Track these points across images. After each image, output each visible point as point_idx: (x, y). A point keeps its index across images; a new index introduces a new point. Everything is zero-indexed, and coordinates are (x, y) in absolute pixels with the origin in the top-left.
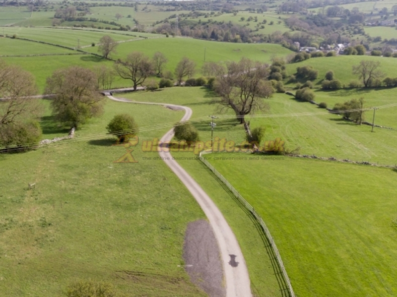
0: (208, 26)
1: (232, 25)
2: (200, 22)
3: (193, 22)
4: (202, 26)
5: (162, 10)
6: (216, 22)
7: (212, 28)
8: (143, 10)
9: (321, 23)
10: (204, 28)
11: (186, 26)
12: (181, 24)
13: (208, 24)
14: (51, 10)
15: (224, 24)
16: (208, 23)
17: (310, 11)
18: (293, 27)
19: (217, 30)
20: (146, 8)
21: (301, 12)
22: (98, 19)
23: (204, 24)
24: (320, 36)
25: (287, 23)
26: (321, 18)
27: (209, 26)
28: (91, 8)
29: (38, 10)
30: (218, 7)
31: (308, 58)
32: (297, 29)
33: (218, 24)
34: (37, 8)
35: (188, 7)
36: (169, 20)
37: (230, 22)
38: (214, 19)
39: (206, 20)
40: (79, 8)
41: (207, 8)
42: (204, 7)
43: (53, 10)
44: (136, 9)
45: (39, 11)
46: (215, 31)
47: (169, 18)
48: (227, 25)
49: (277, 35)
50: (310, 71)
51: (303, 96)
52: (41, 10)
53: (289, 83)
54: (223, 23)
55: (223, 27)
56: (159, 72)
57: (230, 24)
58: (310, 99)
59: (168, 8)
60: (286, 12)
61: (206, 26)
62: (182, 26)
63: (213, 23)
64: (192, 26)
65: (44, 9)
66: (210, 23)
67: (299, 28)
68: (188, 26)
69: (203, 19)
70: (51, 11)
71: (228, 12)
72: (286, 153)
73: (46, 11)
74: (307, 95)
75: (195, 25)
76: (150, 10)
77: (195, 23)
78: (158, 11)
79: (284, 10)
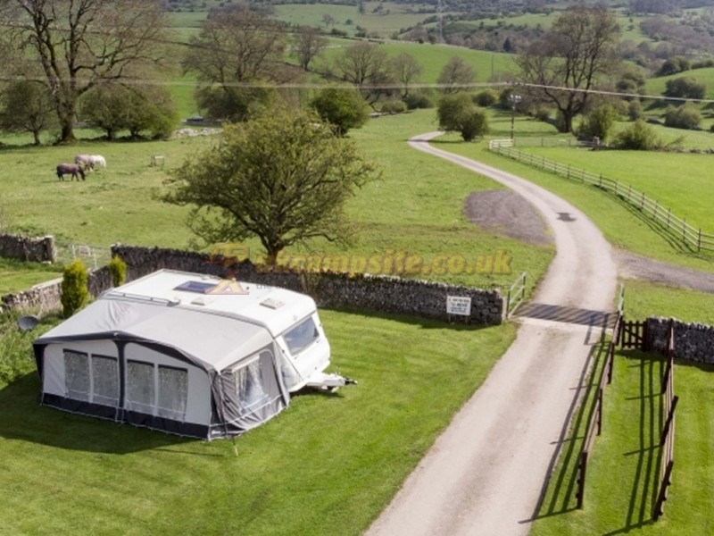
0: (497, 34)
1: (542, 32)
2: (481, 27)
3: (469, 27)
4: (487, 33)
5: (410, 12)
6: (512, 25)
7: (504, 35)
8: (375, 11)
9: (708, 30)
10: (490, 36)
11: (456, 34)
12: (447, 31)
13: (496, 30)
14: (201, 9)
15: (528, 28)
16: (497, 28)
17: (688, 13)
18: (657, 35)
19: (514, 40)
20: (380, 8)
21: (670, 13)
22: (290, 23)
23: (490, 29)
24: (706, 51)
25: (645, 29)
26: (709, 22)
27: (500, 33)
28: (276, 7)
29: (177, 9)
30: (515, 7)
31: (687, 69)
32: (664, 39)
33: (516, 30)
34: (175, 7)
35: (460, 6)
36: (425, 26)
37: (539, 25)
38: (508, 21)
39: (494, 23)
40: (253, 6)
41: (495, 8)
42: (489, 6)
43: (205, 9)
44: (361, 10)
45: (179, 11)
46: (511, 40)
47: (424, 23)
48: (533, 30)
49: (627, 46)
50: (691, 84)
51: (679, 119)
52: (182, 9)
53: (652, 107)
54: (526, 26)
55: (526, 34)
56: (407, 93)
57: (538, 29)
58: (693, 124)
59: (422, 8)
60: (643, 14)
61: (493, 33)
62: (449, 33)
63: (506, 28)
64: (468, 33)
65: (188, 7)
66: (500, 28)
67: (668, 36)
68: (461, 34)
69: (488, 22)
70: (202, 11)
71: (533, 12)
72: (657, 148)
73: (192, 11)
74: (687, 117)
75: (473, 32)
76: (388, 11)
77: (473, 28)
78: (405, 13)
79: (638, 10)
